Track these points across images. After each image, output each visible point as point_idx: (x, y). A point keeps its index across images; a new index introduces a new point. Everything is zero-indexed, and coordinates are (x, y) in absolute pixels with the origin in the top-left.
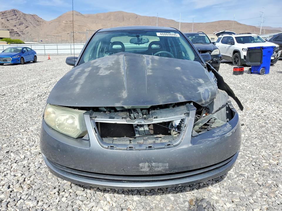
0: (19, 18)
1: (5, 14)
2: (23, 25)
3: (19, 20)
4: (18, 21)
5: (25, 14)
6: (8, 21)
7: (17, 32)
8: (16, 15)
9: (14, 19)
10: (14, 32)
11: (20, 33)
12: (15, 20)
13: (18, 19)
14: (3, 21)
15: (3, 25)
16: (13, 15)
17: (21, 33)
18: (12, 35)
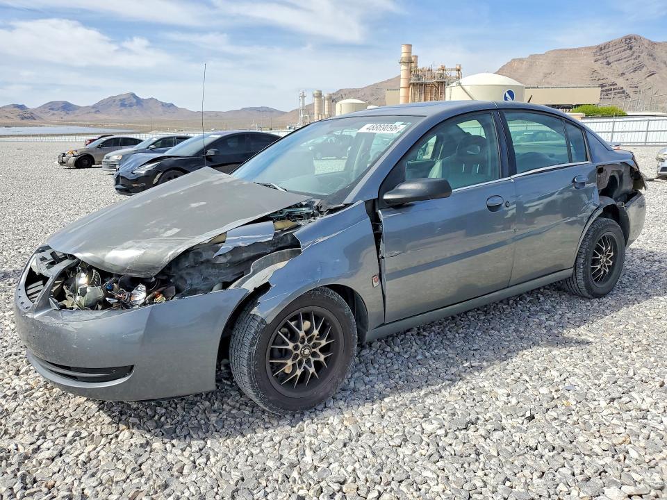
0: (636, 54)
1: (606, 51)
2: (644, 70)
3: (635, 59)
4: (633, 61)
5: (653, 44)
6: (608, 64)
7: (622, 88)
8: (631, 49)
9: (625, 58)
10: (614, 89)
11: (628, 91)
12: (627, 59)
13: (633, 57)
14: (597, 66)
15: (595, 74)
16: (625, 50)
17: (634, 89)
18: (609, 97)
